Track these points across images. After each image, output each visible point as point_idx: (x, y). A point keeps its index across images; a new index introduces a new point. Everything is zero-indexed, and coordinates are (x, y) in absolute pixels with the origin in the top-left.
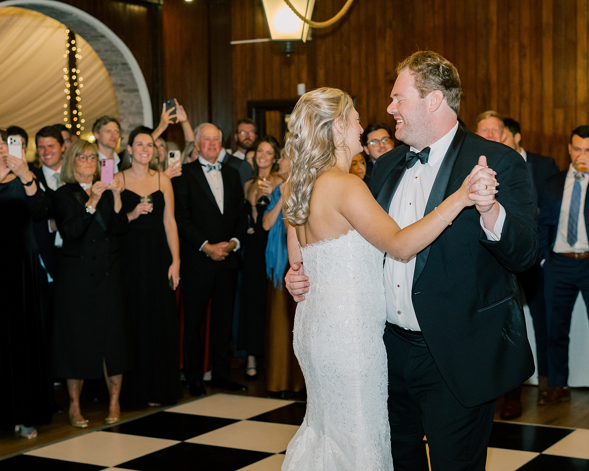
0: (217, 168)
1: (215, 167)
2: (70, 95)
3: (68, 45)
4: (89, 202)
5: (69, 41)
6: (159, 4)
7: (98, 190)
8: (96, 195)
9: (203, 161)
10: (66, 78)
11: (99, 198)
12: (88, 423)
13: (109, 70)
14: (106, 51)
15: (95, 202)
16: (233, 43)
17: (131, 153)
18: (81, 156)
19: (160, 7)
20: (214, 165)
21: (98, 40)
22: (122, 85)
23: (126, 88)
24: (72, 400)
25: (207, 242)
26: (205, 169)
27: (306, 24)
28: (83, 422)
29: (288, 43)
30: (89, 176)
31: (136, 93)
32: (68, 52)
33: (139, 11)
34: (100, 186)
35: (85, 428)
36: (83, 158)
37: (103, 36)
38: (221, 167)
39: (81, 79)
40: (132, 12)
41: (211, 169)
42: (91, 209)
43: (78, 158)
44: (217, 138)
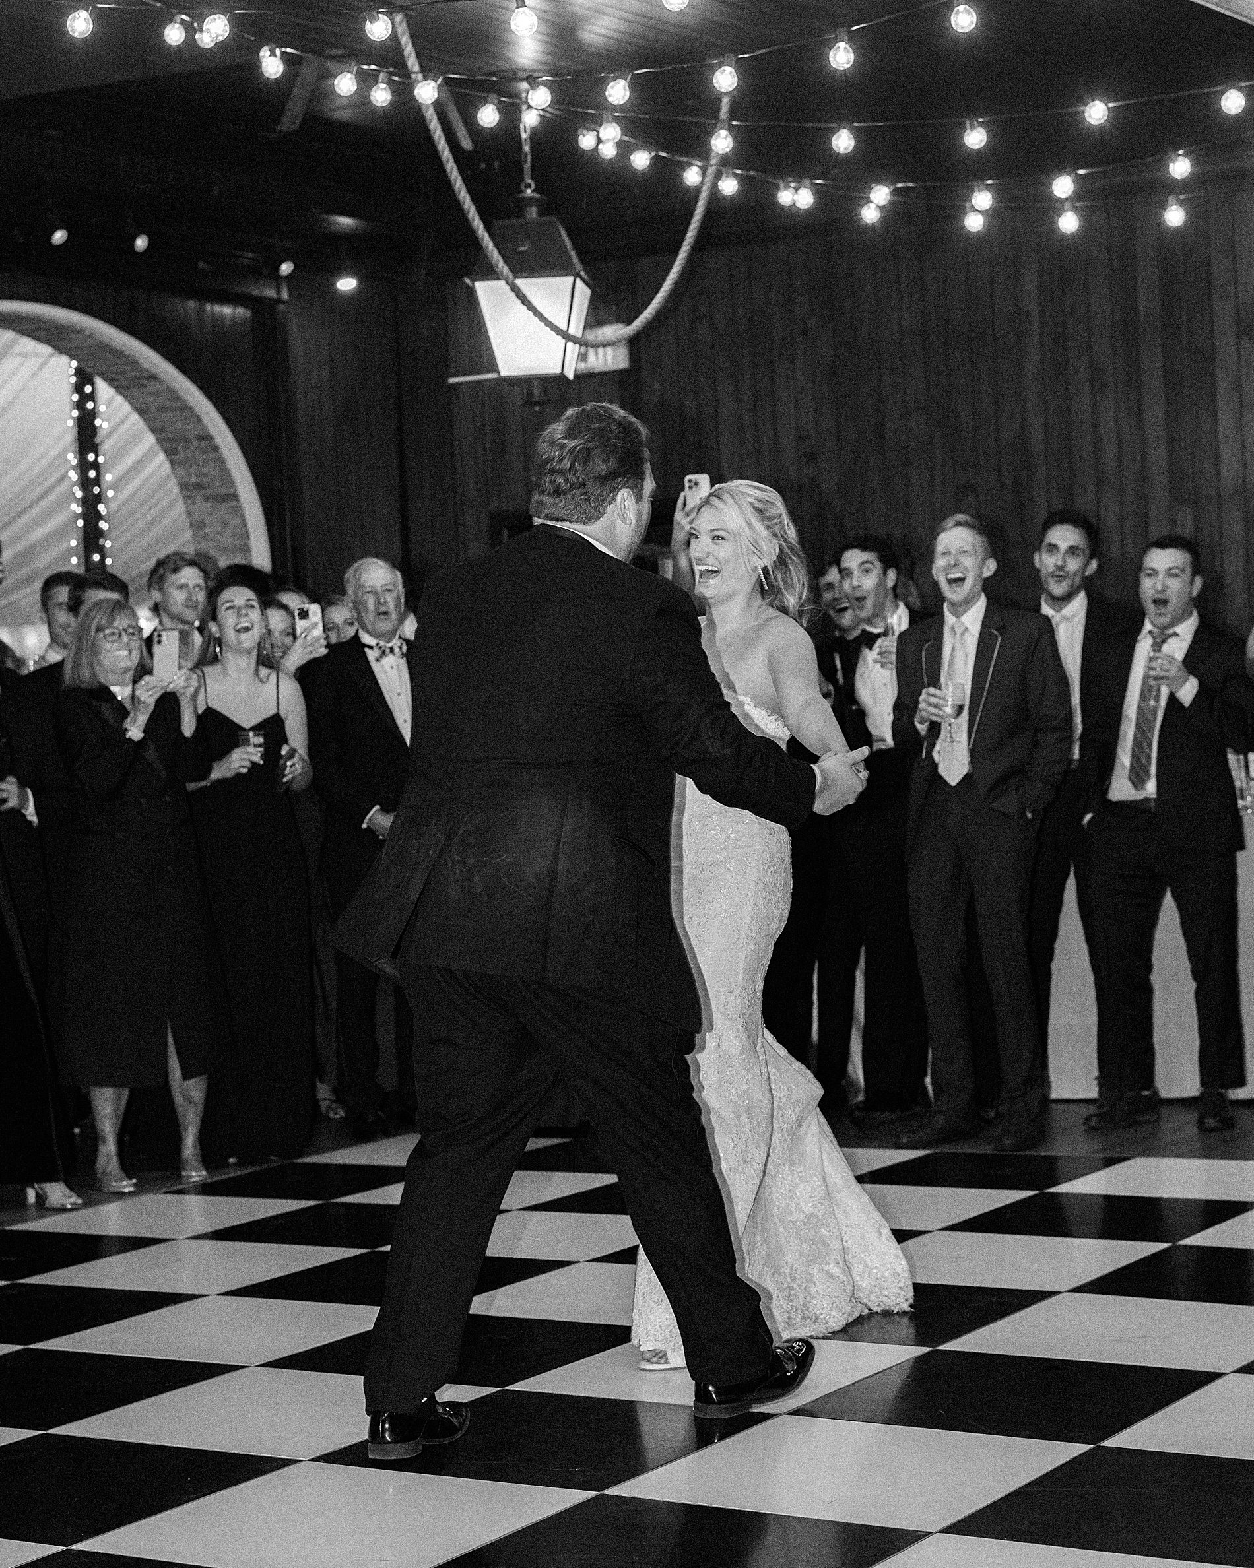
0: (397, 650)
1: (392, 650)
2: (84, 516)
3: (76, 397)
4: (129, 720)
5: (78, 388)
6: (279, 300)
7: (148, 694)
8: (144, 702)
9: (367, 639)
10: (73, 476)
11: (151, 709)
12: (135, 1185)
13: (170, 453)
14: (163, 409)
15: (142, 718)
16: (452, 380)
17: (218, 635)
18: (107, 631)
19: (282, 307)
20: (390, 645)
21: (143, 386)
22: (199, 487)
23: (209, 491)
24: (104, 1141)
25: (377, 807)
26: (371, 655)
27: (570, 344)
28: (125, 1183)
29: (536, 383)
30: (127, 670)
31: (234, 503)
32: (75, 413)
33: (234, 319)
34: (152, 685)
35: (130, 1193)
36: (113, 634)
37: (153, 377)
38: (405, 648)
39: (108, 477)
40: (216, 320)
41: (383, 654)
42: (135, 732)
43: (101, 635)
44: (391, 587)
